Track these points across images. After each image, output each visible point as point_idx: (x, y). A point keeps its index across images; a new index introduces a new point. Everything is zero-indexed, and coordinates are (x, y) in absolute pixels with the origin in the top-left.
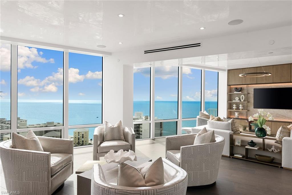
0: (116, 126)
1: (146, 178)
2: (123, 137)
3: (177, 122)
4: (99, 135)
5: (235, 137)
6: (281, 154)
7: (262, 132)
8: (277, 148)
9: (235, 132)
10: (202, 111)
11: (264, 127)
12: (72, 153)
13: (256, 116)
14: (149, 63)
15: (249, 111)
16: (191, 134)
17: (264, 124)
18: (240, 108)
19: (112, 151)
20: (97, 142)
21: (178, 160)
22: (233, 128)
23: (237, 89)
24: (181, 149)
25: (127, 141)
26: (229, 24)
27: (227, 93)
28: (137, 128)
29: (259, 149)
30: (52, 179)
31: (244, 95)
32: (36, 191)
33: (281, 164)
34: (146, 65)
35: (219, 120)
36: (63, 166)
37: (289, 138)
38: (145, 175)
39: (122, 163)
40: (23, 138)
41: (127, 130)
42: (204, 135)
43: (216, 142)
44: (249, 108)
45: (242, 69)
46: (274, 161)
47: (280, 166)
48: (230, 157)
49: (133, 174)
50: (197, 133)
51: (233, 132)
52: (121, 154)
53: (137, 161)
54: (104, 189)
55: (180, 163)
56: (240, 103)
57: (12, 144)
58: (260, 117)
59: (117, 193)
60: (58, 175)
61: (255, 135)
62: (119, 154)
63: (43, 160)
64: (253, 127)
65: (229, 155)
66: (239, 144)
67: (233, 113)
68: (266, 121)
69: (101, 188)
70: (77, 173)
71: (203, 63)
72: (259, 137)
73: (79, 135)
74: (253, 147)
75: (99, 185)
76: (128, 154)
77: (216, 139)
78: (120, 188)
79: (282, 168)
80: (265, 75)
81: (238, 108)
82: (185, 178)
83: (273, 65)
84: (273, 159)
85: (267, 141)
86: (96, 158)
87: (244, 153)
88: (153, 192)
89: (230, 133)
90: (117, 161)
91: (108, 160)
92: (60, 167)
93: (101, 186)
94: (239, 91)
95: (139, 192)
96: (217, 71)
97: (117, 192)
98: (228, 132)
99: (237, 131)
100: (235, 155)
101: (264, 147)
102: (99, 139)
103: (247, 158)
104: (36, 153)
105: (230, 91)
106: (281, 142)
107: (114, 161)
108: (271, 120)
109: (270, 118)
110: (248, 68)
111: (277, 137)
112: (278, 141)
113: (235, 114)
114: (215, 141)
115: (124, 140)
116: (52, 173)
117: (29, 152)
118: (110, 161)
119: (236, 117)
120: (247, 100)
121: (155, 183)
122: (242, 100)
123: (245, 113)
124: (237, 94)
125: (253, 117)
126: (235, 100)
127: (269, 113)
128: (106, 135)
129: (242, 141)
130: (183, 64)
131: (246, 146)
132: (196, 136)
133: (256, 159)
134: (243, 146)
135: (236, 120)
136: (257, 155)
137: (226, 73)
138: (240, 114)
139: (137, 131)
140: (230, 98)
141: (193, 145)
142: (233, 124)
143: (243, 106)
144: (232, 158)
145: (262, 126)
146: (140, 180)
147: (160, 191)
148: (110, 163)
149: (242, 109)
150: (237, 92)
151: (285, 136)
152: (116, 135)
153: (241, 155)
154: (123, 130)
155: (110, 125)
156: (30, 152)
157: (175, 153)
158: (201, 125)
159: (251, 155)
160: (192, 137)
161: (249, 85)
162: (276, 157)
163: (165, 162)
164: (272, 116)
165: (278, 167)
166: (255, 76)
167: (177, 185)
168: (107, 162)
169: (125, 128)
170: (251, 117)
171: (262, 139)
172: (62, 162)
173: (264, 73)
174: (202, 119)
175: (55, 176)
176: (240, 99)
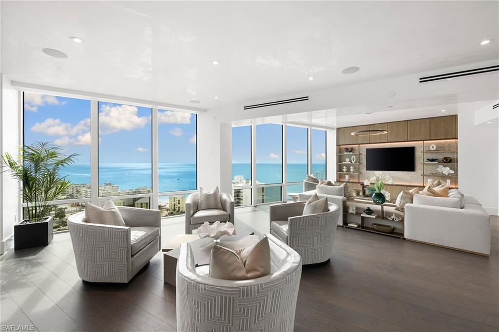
0: (212, 192)
1: (247, 265)
2: (220, 205)
3: (281, 186)
4: (192, 204)
5: (348, 203)
6: (403, 224)
7: (380, 198)
8: (397, 215)
9: (349, 198)
10: (309, 174)
11: (382, 192)
12: (159, 226)
13: (373, 179)
14: (250, 120)
15: (360, 173)
16: (298, 202)
17: (383, 189)
18: (351, 170)
19: (206, 223)
20: (190, 212)
21: (285, 233)
22: (345, 192)
23: (347, 150)
24: (289, 220)
25: (224, 209)
26: (343, 72)
27: (337, 154)
28: (238, 193)
29: (376, 217)
30: (133, 259)
31: (355, 155)
32: (113, 275)
33: (403, 235)
34: (246, 123)
35: (329, 184)
36: (147, 242)
37: (411, 204)
38: (246, 261)
39: (214, 246)
40: (99, 210)
41: (225, 197)
42: (316, 203)
43: (329, 212)
44: (360, 170)
45: (353, 127)
46: (395, 231)
47: (402, 238)
48: (343, 227)
49: (230, 260)
50: (307, 200)
51: (346, 198)
52: (217, 228)
53: (236, 234)
54: (190, 283)
55: (287, 237)
56: (351, 165)
57: (85, 217)
58: (377, 181)
59: (208, 290)
60: (140, 254)
61: (372, 202)
62: (215, 227)
63: (122, 237)
64: (367, 192)
65: (342, 224)
66: (354, 212)
67: (343, 176)
68: (385, 184)
69: (185, 282)
70: (164, 250)
71: (309, 120)
72: (377, 203)
73: (174, 201)
74: (370, 215)
75: (184, 277)
76: (226, 227)
77: (329, 208)
78: (211, 282)
79: (405, 239)
80: (380, 133)
81: (348, 170)
82: (299, 265)
83: (387, 123)
84: (394, 229)
85: (386, 208)
86: (189, 232)
87: (360, 222)
88: (256, 289)
89: (342, 199)
90: (212, 235)
91: (201, 234)
92: (144, 244)
93: (186, 279)
94: (350, 152)
95: (238, 289)
96: (325, 130)
97: (207, 288)
98: (341, 198)
99: (350, 196)
100: (349, 225)
101: (383, 215)
102: (192, 208)
103: (363, 228)
104: (112, 228)
105: (339, 151)
106: (403, 210)
107: (208, 236)
108: (390, 184)
109: (390, 182)
110: (360, 126)
111: (397, 203)
112: (398, 208)
113: (345, 177)
114: (329, 210)
115: (221, 209)
116: (133, 251)
117: (103, 227)
118: (204, 236)
119: (347, 180)
120: (359, 161)
121: (258, 273)
122: (353, 162)
123: (357, 175)
124: (347, 155)
125: (369, 180)
126: (345, 161)
127: (388, 176)
128: (200, 204)
129: (357, 208)
130: (288, 121)
131: (362, 214)
132: (306, 204)
133: (373, 229)
134: (358, 213)
135: (349, 184)
136: (374, 224)
137: (335, 132)
138: (351, 176)
139: (238, 196)
140: (340, 159)
141: (302, 215)
142: (346, 188)
143: (354, 169)
144: (346, 227)
145: (380, 191)
146: (240, 269)
147: (266, 286)
148: (204, 237)
149: (353, 172)
150: (347, 152)
151: (407, 203)
152: (212, 203)
153: (356, 224)
154: (221, 198)
155: (205, 192)
156: (105, 227)
157: (281, 225)
158: (309, 190)
159: (368, 224)
160: (301, 206)
161: (361, 145)
162: (398, 226)
163: (270, 239)
164: (391, 179)
165: (400, 238)
166: (368, 135)
167: (288, 277)
168: (200, 236)
169: (222, 195)
170: (367, 180)
171: (381, 206)
172: (146, 238)
173: (380, 131)
174: (309, 183)
175: (137, 255)
176: (350, 161)
